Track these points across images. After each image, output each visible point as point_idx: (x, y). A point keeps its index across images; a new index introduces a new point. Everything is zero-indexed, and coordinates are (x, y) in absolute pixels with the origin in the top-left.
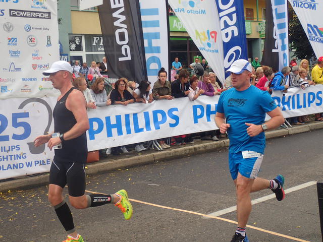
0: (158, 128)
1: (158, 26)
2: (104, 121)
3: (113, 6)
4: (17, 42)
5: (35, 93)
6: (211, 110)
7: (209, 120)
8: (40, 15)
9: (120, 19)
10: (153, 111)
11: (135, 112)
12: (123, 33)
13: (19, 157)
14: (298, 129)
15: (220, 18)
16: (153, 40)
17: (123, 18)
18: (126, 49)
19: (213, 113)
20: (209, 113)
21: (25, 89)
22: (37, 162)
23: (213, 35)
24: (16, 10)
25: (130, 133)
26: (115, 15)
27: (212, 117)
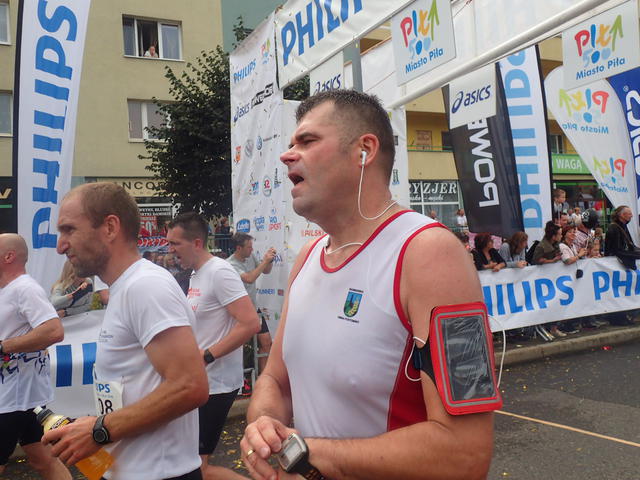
0: (543, 306)
1: (535, 154)
3: (470, 127)
6: (621, 280)
7: (617, 295)
9: (481, 147)
10: (536, 281)
11: (510, 282)
12: (487, 165)
15: (632, 140)
16: (528, 176)
17: (487, 143)
18: (490, 189)
19: (623, 284)
20: (617, 284)
23: (620, 165)
25: (504, 313)
26: (474, 139)
27: (622, 290)
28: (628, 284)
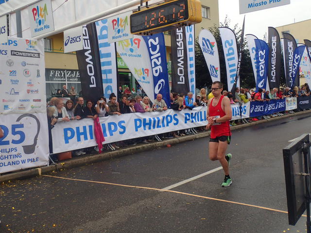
0: (111, 135)
1: (111, 65)
2: (75, 130)
4: (16, 74)
5: (28, 110)
6: (147, 122)
7: (145, 129)
8: (32, 55)
10: (108, 123)
13: (16, 156)
14: (202, 135)
16: (108, 74)
19: (147, 124)
20: (145, 124)
21: (22, 107)
22: (29, 160)
23: (146, 71)
24: (16, 51)
25: (93, 139)
27: (147, 127)
28: (150, 124)
